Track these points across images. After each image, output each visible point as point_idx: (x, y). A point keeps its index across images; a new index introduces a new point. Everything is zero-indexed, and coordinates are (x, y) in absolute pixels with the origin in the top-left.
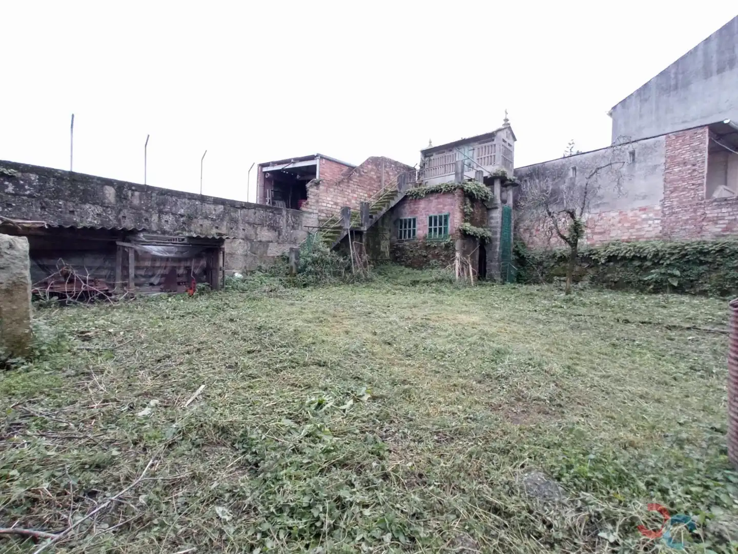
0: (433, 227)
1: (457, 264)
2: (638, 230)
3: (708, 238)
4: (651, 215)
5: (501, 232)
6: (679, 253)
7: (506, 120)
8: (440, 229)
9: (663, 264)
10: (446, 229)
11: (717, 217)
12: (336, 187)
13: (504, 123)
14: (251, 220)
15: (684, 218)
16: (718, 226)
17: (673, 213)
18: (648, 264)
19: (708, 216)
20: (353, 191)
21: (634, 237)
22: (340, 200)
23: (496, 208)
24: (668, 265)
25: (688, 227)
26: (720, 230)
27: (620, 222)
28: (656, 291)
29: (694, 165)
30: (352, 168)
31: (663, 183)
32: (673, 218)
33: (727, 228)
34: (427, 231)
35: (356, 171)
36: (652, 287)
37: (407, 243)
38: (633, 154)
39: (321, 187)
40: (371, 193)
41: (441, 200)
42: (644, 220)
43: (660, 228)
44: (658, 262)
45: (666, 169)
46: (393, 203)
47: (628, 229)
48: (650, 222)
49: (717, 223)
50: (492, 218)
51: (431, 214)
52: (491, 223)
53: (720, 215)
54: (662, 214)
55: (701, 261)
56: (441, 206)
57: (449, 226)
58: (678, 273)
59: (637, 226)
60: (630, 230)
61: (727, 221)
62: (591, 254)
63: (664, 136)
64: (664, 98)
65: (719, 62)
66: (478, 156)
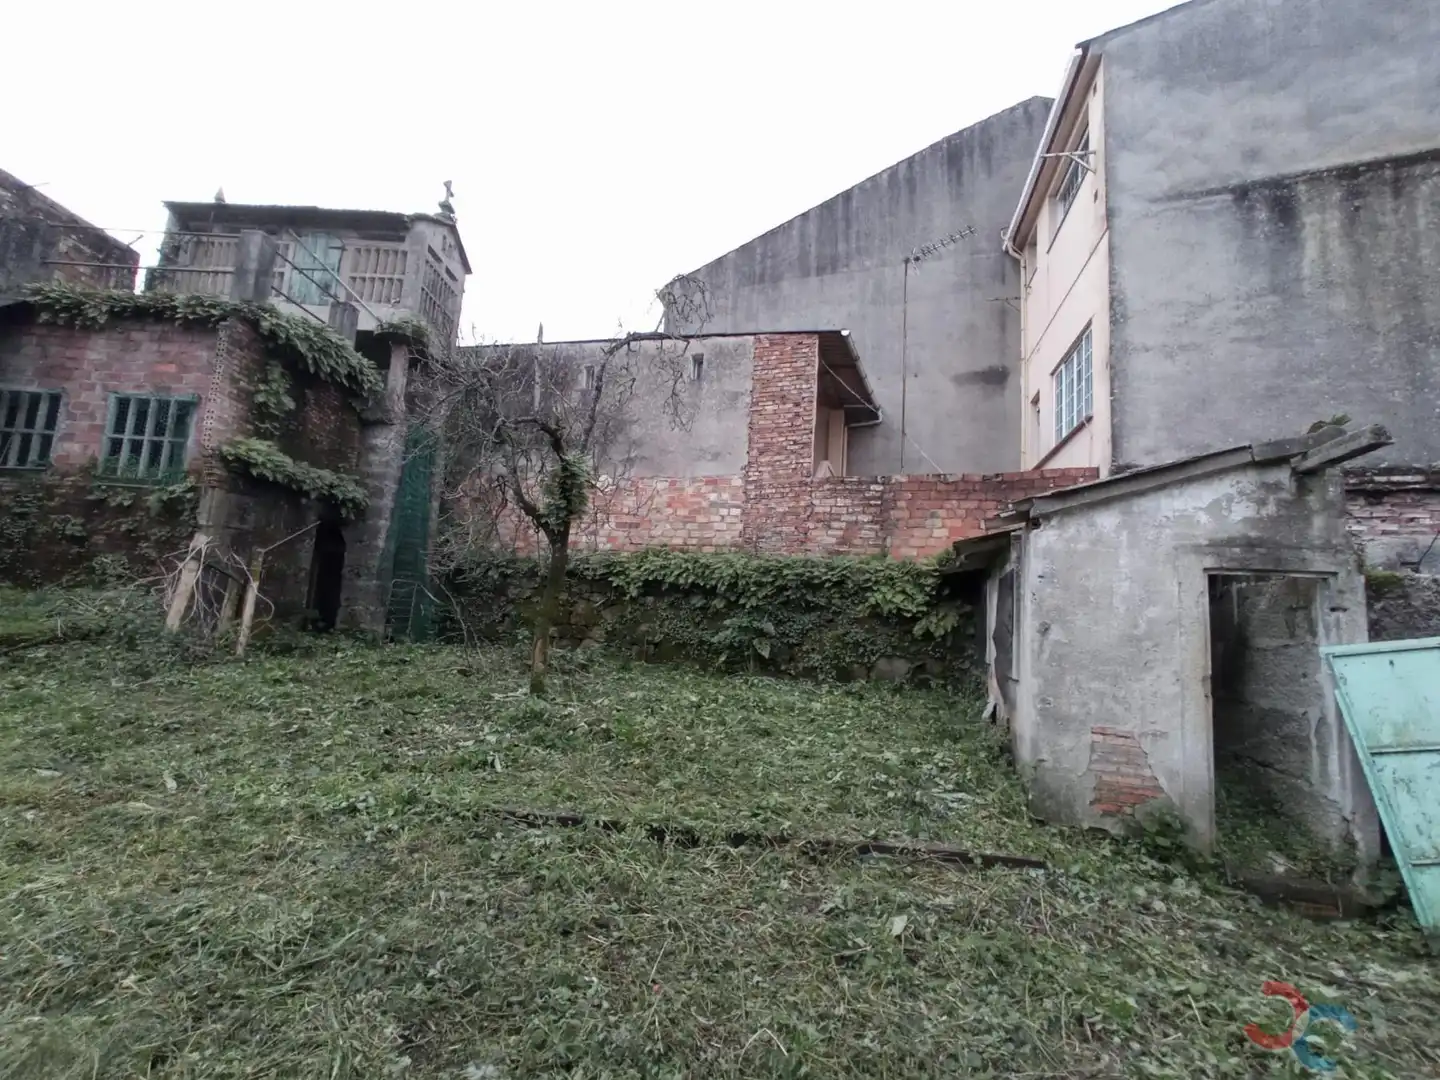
0: (127, 436)
1: (189, 575)
2: (704, 526)
3: (816, 555)
4: (725, 496)
5: (399, 495)
6: (772, 583)
7: (448, 205)
8: (156, 448)
9: (744, 605)
10: (178, 449)
11: (830, 514)
15: (781, 510)
16: (830, 532)
17: (763, 497)
18: (719, 604)
19: (817, 510)
21: (694, 541)
23: (384, 423)
24: (756, 608)
25: (784, 529)
26: (834, 540)
27: (669, 505)
28: (730, 669)
29: (797, 405)
31: (746, 431)
32: (761, 507)
33: (843, 537)
34: (100, 450)
36: (723, 658)
38: (698, 361)
41: (172, 349)
42: (713, 504)
43: (740, 526)
44: (737, 601)
45: (754, 404)
47: (685, 523)
48: (724, 512)
49: (830, 527)
50: (373, 449)
51: (129, 390)
52: (370, 464)
53: (834, 510)
54: (744, 497)
55: (808, 603)
56: (172, 368)
57: (190, 442)
58: (769, 627)
59: (701, 519)
60: (689, 526)
61: (844, 525)
62: (611, 574)
63: (752, 337)
64: (745, 291)
65: (818, 257)
66: (355, 269)
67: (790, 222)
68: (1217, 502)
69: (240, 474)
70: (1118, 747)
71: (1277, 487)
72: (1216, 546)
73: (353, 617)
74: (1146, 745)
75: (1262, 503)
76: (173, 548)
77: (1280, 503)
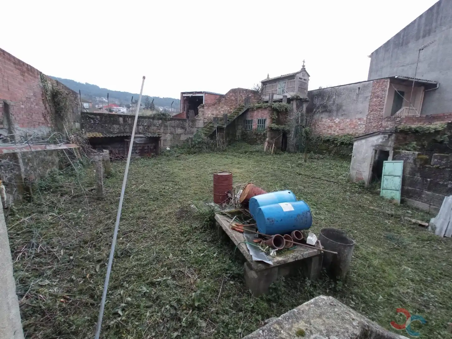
0: (259, 125)
1: (266, 144)
2: (356, 130)
4: (362, 122)
7: (304, 66)
8: (262, 126)
10: (264, 126)
12: (213, 107)
13: (302, 67)
14: (173, 125)
15: (374, 125)
17: (370, 122)
19: (383, 125)
20: (222, 108)
21: (354, 133)
22: (215, 113)
27: (350, 125)
29: (381, 98)
30: (222, 96)
31: (368, 106)
32: (370, 125)
34: (257, 127)
35: (223, 97)
37: (248, 132)
38: (359, 89)
39: (205, 108)
40: (232, 107)
41: (263, 112)
42: (359, 125)
43: (365, 129)
45: (371, 99)
46: (241, 113)
48: (361, 126)
51: (259, 119)
53: (387, 125)
54: (366, 122)
56: (263, 115)
57: (266, 125)
60: (354, 129)
62: (335, 140)
63: (372, 81)
64: (396, 50)
65: (424, 31)
66: (287, 86)
67: (415, 21)
68: (377, 139)
69: (271, 129)
70: (359, 173)
71: (386, 137)
72: (376, 145)
73: (289, 149)
74: (363, 173)
75: (383, 139)
76: (265, 139)
77: (386, 139)
